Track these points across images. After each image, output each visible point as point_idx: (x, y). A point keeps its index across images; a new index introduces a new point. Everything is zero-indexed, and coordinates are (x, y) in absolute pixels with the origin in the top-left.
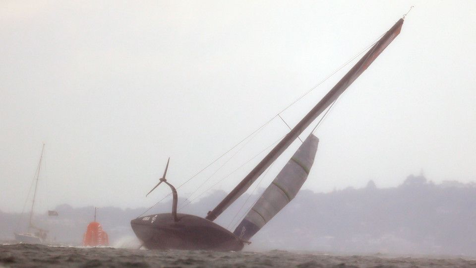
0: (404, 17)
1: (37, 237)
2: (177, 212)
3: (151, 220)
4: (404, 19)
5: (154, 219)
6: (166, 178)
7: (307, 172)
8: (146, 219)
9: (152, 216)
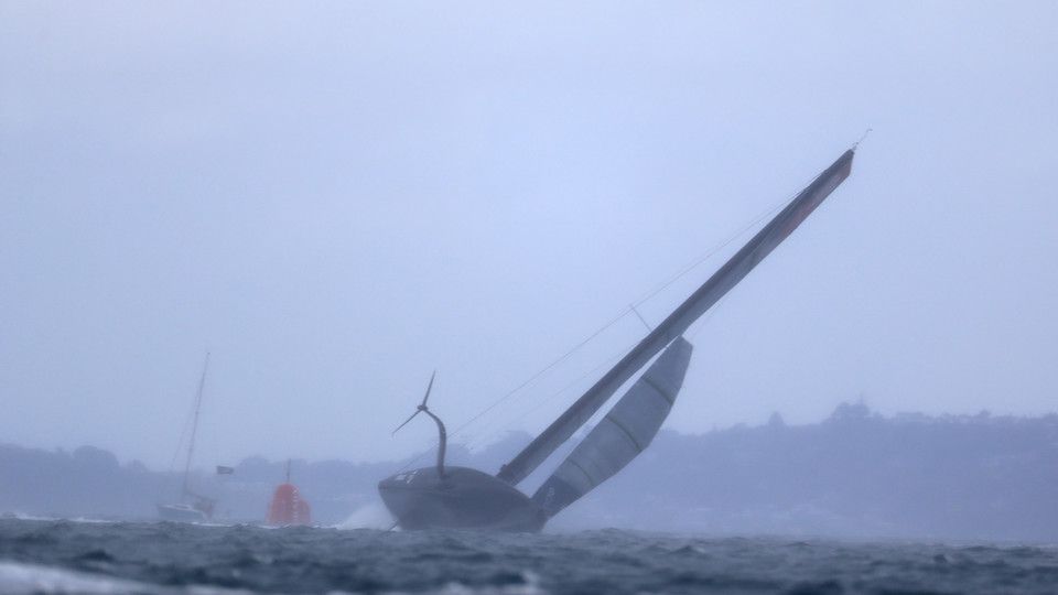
0: (855, 148)
1: (196, 511)
2: (445, 465)
3: (406, 479)
4: (856, 152)
5: (411, 477)
6: (427, 405)
7: (670, 402)
8: (400, 478)
9: (409, 473)
